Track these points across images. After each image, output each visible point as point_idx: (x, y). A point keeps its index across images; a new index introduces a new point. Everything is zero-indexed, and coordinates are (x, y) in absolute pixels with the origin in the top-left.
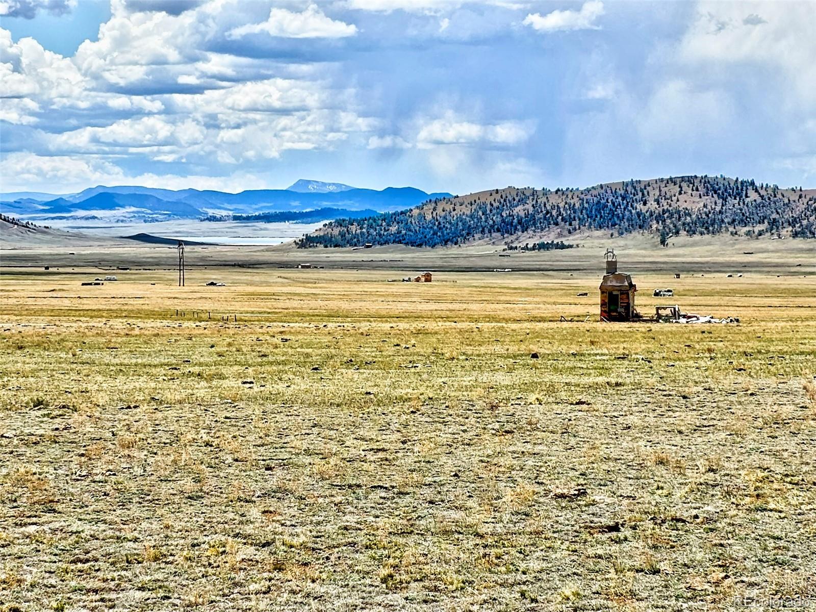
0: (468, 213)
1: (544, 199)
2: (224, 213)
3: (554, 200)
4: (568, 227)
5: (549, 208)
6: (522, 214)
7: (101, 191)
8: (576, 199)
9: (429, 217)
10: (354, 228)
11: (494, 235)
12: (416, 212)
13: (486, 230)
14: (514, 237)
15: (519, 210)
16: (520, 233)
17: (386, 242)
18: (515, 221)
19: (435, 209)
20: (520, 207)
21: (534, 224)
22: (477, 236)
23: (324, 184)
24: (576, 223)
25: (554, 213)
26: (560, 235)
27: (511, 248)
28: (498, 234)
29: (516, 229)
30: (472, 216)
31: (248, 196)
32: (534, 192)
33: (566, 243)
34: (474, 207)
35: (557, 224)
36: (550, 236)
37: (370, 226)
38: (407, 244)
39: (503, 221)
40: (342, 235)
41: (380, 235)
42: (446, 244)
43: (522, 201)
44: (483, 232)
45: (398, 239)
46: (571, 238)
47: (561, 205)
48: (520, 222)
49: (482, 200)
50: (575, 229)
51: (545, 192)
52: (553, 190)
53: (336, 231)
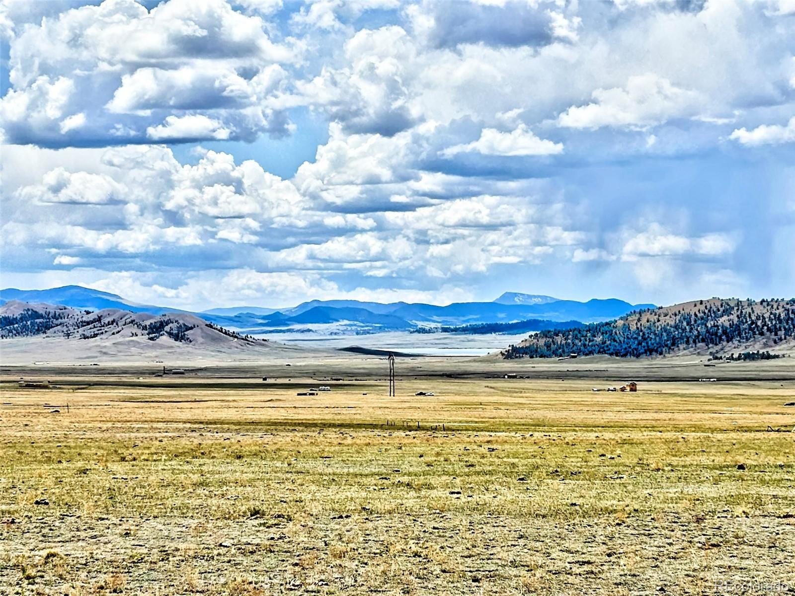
0: (673, 323)
1: (749, 310)
2: (433, 325)
3: (759, 310)
4: (773, 337)
5: (754, 318)
6: (727, 324)
7: (316, 305)
8: (781, 309)
9: (633, 328)
10: (559, 339)
11: (699, 345)
12: (620, 323)
13: (691, 341)
14: (720, 347)
15: (724, 321)
16: (725, 343)
17: (591, 353)
18: (720, 331)
19: (639, 320)
20: (725, 318)
21: (739, 334)
22: (681, 347)
23: (530, 297)
24: (782, 333)
25: (759, 323)
26: (766, 345)
27: (716, 358)
28: (703, 344)
29: (721, 339)
30: (676, 327)
31: (457, 309)
32: (739, 303)
33: (772, 353)
34: (678, 317)
35: (762, 334)
36: (756, 347)
37: (576, 337)
38: (611, 354)
39: (708, 331)
40: (548, 346)
41: (585, 345)
42: (651, 354)
43: (727, 312)
44: (687, 342)
45: (602, 350)
46: (777, 348)
47: (767, 315)
48: (725, 332)
49: (687, 311)
50: (781, 339)
51: (750, 303)
52: (758, 300)
53: (542, 342)
